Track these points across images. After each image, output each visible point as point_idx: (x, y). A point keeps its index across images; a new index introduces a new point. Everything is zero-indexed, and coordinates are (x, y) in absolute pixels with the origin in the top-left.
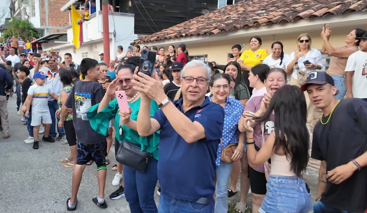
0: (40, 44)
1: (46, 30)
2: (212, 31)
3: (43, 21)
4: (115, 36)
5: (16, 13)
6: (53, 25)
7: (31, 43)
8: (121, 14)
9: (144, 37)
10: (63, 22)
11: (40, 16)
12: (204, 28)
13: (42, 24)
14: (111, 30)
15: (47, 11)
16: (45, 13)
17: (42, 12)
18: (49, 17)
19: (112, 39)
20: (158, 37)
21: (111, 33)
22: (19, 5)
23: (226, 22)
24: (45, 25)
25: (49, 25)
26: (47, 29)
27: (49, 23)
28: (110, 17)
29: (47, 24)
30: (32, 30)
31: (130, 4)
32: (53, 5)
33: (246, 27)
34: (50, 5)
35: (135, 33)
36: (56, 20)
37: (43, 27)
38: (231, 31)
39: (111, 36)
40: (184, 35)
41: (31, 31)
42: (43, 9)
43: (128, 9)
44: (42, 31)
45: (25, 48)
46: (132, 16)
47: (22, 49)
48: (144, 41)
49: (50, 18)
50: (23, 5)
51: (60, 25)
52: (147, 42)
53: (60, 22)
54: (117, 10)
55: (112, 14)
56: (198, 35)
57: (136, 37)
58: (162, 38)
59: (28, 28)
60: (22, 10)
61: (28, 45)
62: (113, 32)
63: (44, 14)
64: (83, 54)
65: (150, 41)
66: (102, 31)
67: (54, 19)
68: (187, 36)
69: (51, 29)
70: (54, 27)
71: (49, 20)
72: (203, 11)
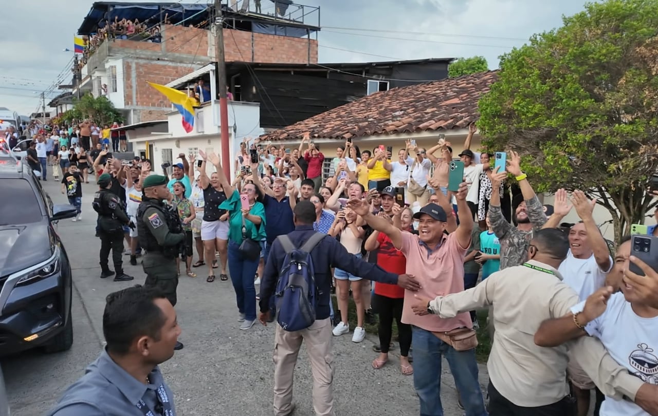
0: (123, 131)
1: (132, 111)
2: (344, 136)
3: (128, 98)
4: (235, 131)
5: (83, 84)
6: (142, 104)
7: (111, 130)
8: (243, 103)
9: (272, 132)
10: (158, 99)
11: (124, 91)
12: (338, 130)
13: (126, 103)
14: (231, 123)
15: (134, 84)
16: (131, 87)
17: (128, 87)
18: (137, 94)
19: (231, 134)
20: (288, 135)
21: (231, 127)
22: (89, 71)
23: (361, 124)
24: (132, 104)
25: (137, 105)
26: (134, 110)
27: (137, 102)
28: (229, 107)
29: (135, 103)
30: (112, 111)
31: (254, 90)
32: (144, 77)
33: (375, 133)
34: (138, 76)
35: (261, 127)
36: (148, 97)
37: (128, 108)
38: (361, 136)
39: (231, 131)
40: (316, 135)
41: (111, 113)
42: (129, 82)
43: (251, 96)
44: (127, 113)
45: (100, 137)
46: (256, 105)
47: (97, 139)
48: (272, 139)
49: (139, 95)
50: (97, 74)
51: (153, 105)
52: (276, 140)
53: (154, 101)
54: (237, 98)
55: (232, 103)
56: (331, 138)
57: (262, 131)
58: (293, 137)
59: (106, 109)
60: (95, 79)
61: (106, 133)
62: (233, 125)
63: (129, 89)
64: (191, 149)
65: (279, 139)
66: (220, 125)
67: (145, 96)
68: (319, 137)
69: (140, 110)
70: (145, 108)
71: (137, 98)
72: (348, 98)
